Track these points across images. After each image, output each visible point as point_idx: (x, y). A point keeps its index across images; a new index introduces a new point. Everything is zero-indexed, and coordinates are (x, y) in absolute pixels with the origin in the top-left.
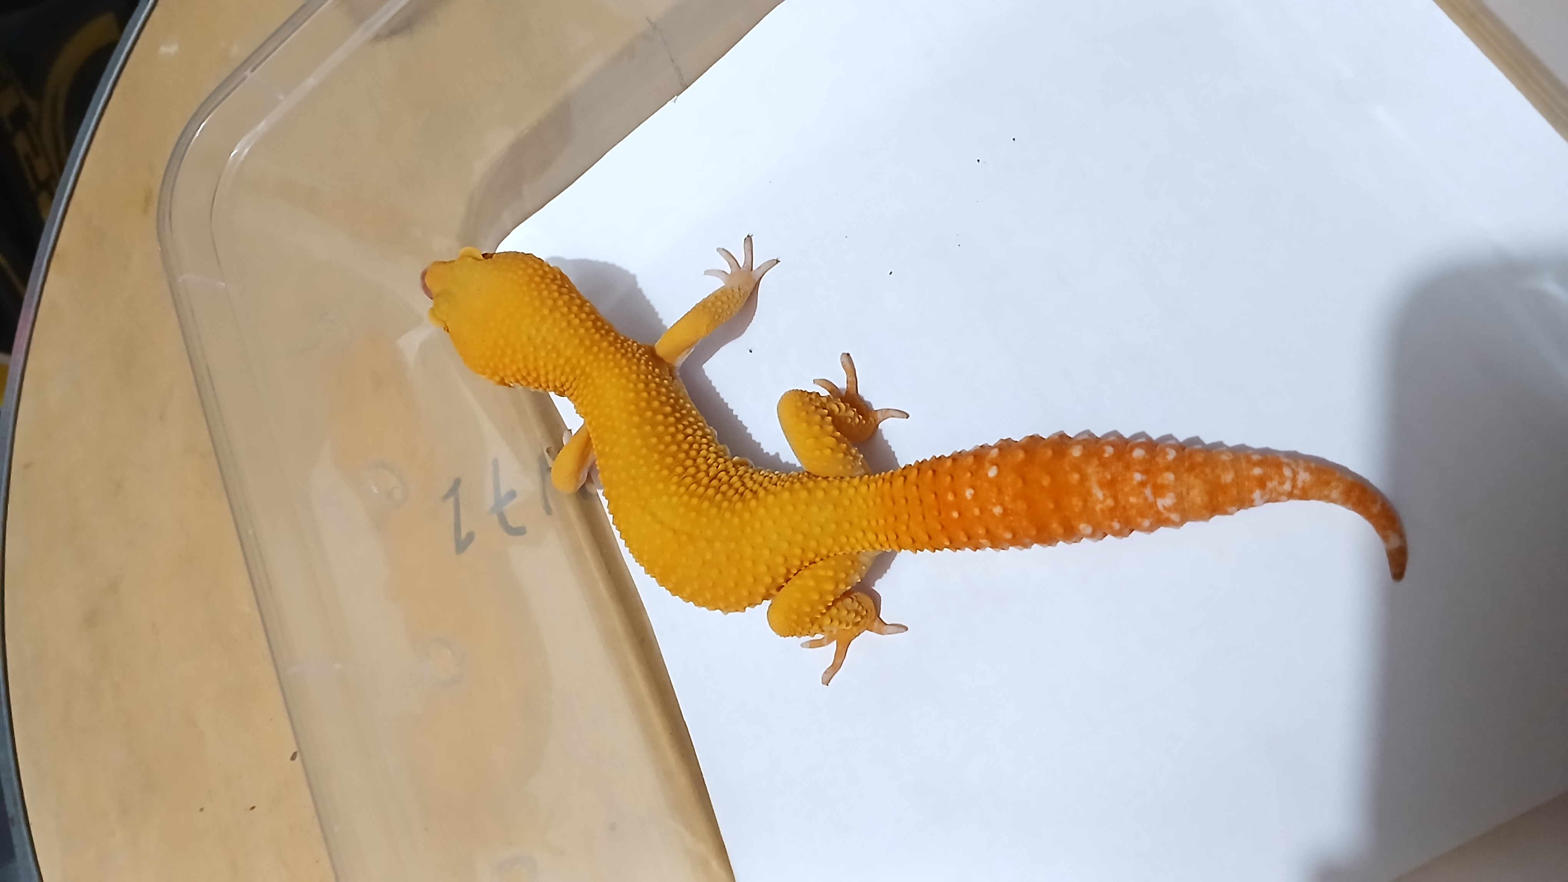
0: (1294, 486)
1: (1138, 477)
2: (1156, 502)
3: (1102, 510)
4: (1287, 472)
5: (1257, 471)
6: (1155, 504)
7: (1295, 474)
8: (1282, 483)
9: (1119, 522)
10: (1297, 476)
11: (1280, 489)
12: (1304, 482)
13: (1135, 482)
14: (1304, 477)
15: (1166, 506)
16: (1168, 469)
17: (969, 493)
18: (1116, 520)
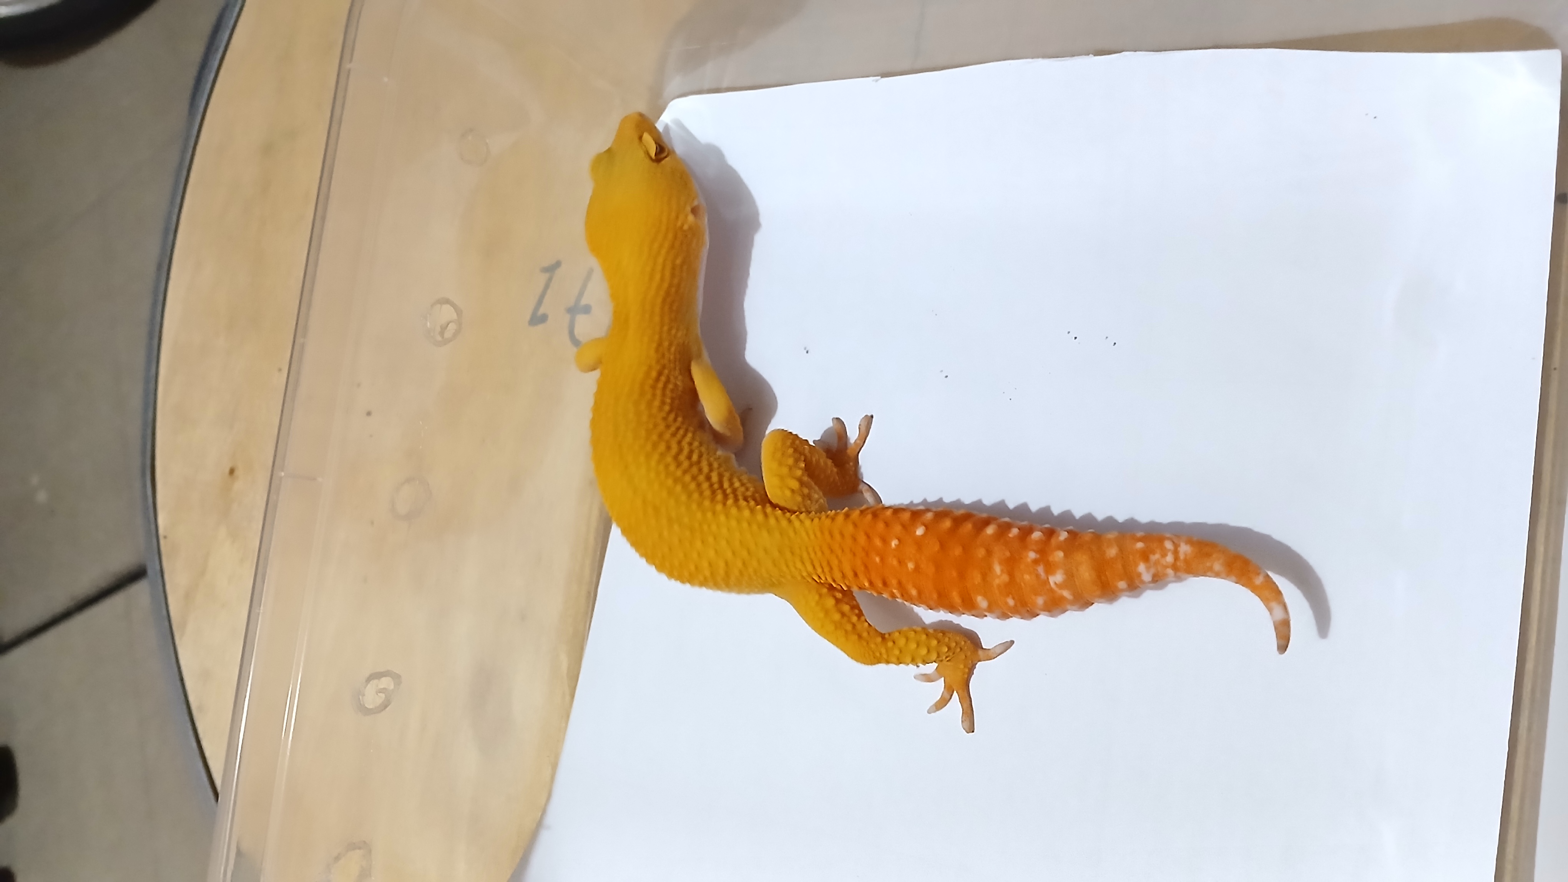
0: (1176, 558)
1: (1032, 555)
2: (1048, 578)
3: (999, 586)
4: (1168, 545)
5: (1140, 545)
6: (1047, 582)
7: (1176, 546)
8: (1164, 555)
9: (1014, 598)
10: (1179, 549)
11: (1163, 562)
12: (1186, 555)
13: (1029, 560)
14: (1185, 549)
15: (1057, 582)
16: (1059, 548)
17: (894, 543)
18: (1011, 596)
